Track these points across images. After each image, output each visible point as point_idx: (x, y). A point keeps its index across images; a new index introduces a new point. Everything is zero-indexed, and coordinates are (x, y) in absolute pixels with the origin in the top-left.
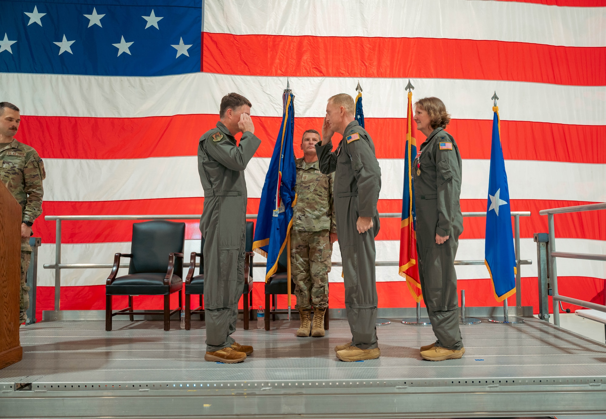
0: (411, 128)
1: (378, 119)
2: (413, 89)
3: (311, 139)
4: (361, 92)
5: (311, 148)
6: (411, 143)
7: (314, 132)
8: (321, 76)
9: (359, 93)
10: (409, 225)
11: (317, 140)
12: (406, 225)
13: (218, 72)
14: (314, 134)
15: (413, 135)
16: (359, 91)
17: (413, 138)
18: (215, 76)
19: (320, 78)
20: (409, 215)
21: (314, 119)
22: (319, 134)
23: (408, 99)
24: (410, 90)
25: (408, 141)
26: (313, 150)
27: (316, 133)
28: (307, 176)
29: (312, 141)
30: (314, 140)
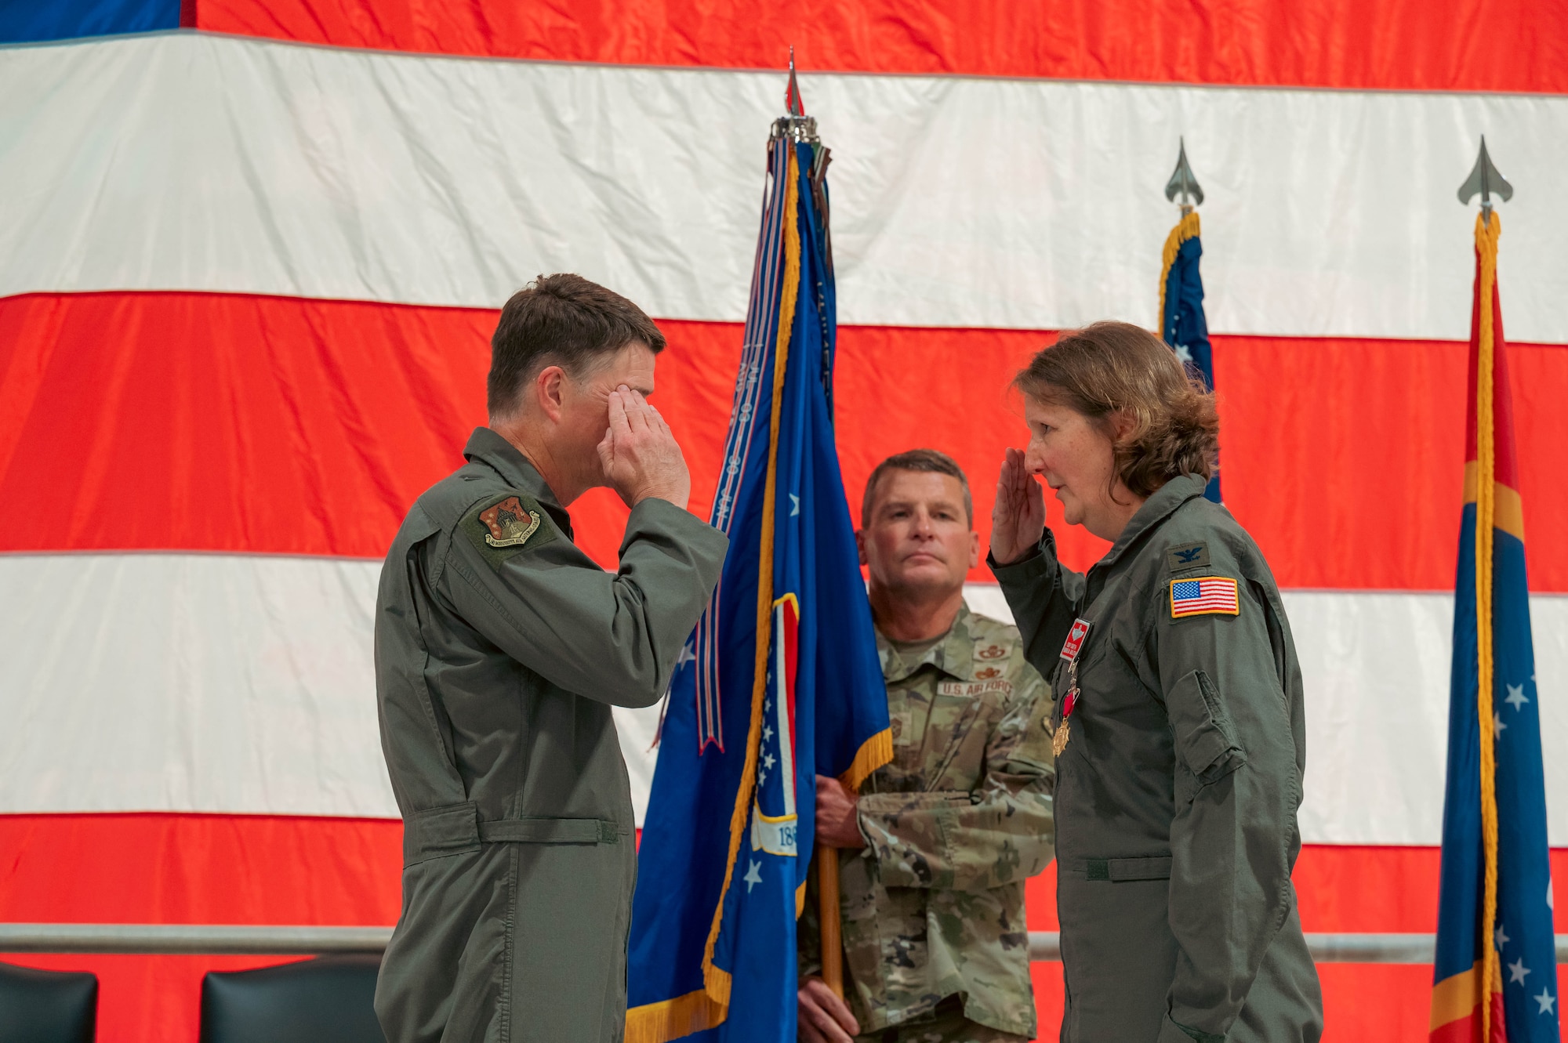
0: (1490, 428)
1: (1276, 343)
2: (1506, 199)
3: (923, 510)
4: (1197, 209)
5: (920, 563)
6: (1490, 520)
7: (937, 469)
8: (927, 70)
9: (1186, 211)
10: (1478, 1009)
11: (957, 512)
12: (1463, 1009)
13: (289, 34)
14: (936, 477)
15: (1503, 473)
16: (1185, 199)
17: (1504, 489)
18: (269, 56)
19: (923, 84)
20: (1479, 953)
21: (877, 335)
22: (962, 479)
23: (1478, 255)
24: (1486, 198)
25: (1475, 505)
26: (934, 571)
27: (949, 473)
28: (903, 715)
29: (927, 525)
30: (939, 513)
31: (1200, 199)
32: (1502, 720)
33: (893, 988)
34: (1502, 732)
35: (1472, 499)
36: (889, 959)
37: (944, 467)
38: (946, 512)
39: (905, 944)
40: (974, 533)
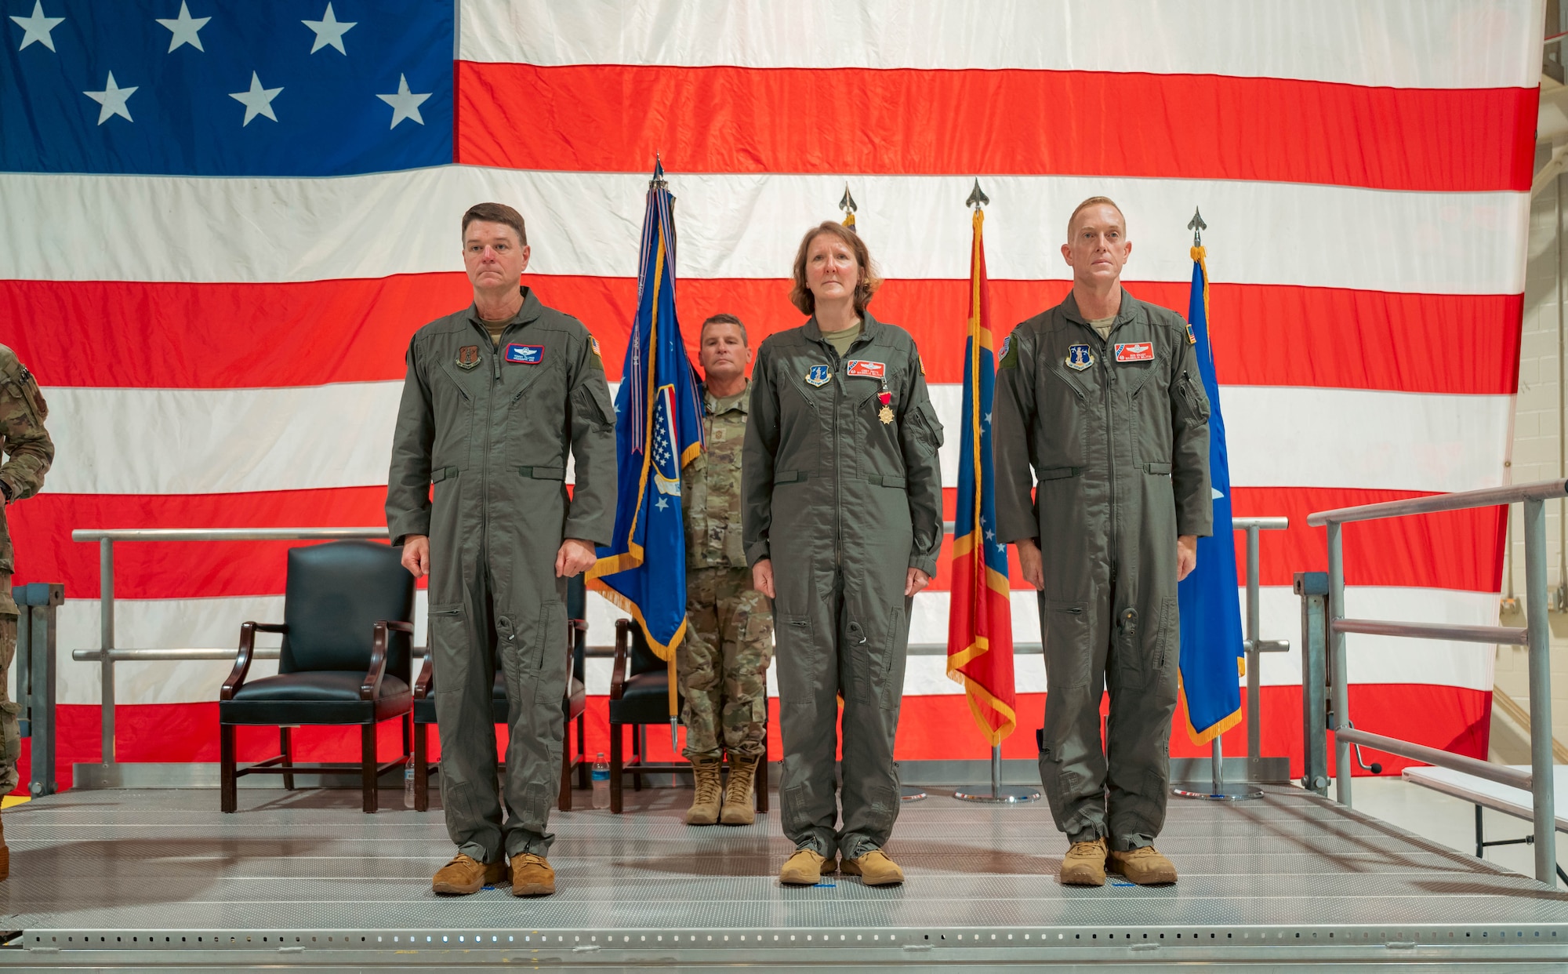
0: (978, 303)
1: (905, 282)
2: (986, 204)
3: (722, 340)
4: (853, 213)
5: (722, 364)
6: (978, 343)
7: (728, 322)
8: (759, 171)
9: (849, 213)
10: (973, 551)
11: (737, 340)
12: (966, 551)
13: (495, 163)
14: (728, 325)
15: (984, 323)
16: (848, 209)
17: (985, 329)
18: (489, 173)
19: (757, 178)
20: (973, 527)
21: (740, 282)
22: (740, 325)
23: (974, 229)
24: (978, 204)
25: (972, 337)
26: (729, 366)
27: (733, 323)
28: (723, 429)
29: (723, 346)
30: (729, 341)
31: (855, 209)
32: (983, 428)
33: (711, 549)
34: (983, 433)
35: (970, 335)
36: (711, 536)
37: (732, 321)
38: (732, 341)
39: (718, 530)
40: (748, 348)
